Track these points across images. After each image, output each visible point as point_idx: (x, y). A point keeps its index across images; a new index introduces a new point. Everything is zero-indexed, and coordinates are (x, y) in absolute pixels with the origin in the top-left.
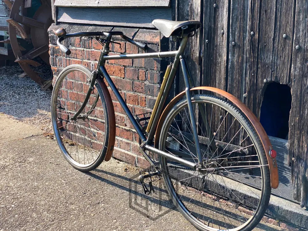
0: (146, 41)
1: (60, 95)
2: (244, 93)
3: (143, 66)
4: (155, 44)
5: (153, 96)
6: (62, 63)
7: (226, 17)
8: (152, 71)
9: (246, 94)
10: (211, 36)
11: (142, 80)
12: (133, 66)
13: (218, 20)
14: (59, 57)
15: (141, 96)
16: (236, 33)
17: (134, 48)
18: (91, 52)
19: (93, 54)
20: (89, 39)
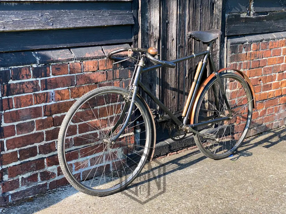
3: (118, 78)
8: (125, 80)
10: (165, 43)
12: (106, 80)
17: (108, 64)
18: (50, 80)
19: (52, 82)
20: (46, 66)
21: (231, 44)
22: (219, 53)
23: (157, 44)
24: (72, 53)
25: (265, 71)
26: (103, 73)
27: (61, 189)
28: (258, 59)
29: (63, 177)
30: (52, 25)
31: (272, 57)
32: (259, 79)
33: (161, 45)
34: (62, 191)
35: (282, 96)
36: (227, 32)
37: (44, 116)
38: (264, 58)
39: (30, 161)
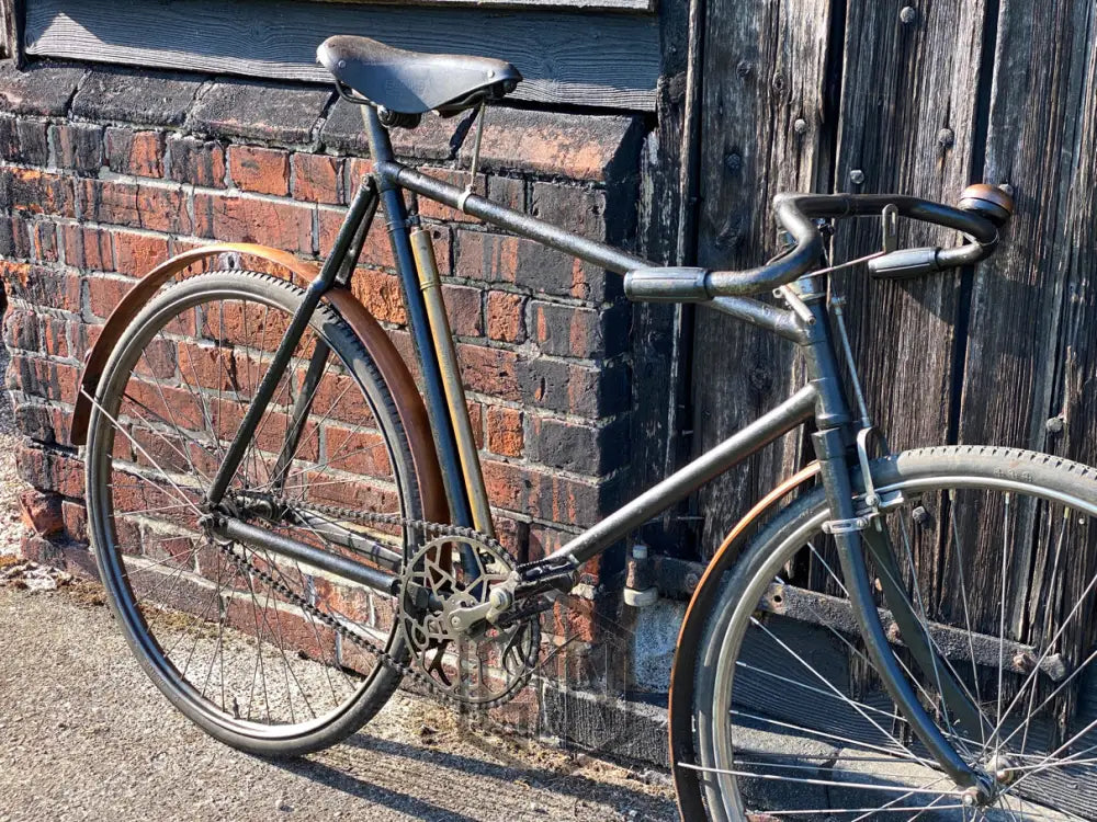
0: (531, 166)
1: (46, 389)
2: (1047, 411)
3: (511, 278)
4: (576, 181)
5: (564, 412)
6: (60, 243)
7: (971, 68)
8: (555, 302)
9: (1064, 416)
10: (879, 154)
11: (503, 339)
12: (452, 274)
13: (920, 81)
14: (42, 218)
15: (496, 408)
16: (1020, 145)
19: (231, 213)
20: (209, 143)
23: (809, 151)
37: (203, 337)
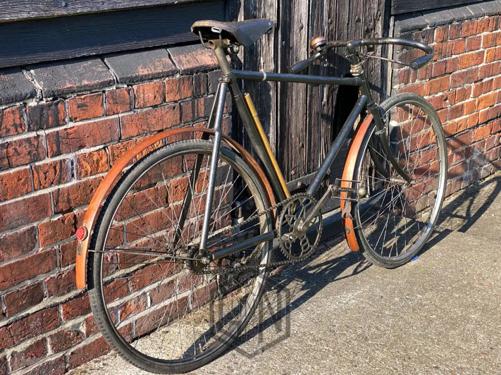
12: (180, 123)
17: (183, 87)
18: (65, 132)
19: (71, 136)
20: (56, 101)
21: (402, 32)
22: (380, 51)
23: (273, 39)
24: (109, 69)
25: (455, 81)
26: (174, 108)
27: (97, 365)
28: (445, 59)
29: (96, 338)
30: (66, 6)
31: (466, 53)
32: (445, 98)
33: (280, 39)
34: (99, 371)
35: (478, 125)
36: (394, 6)
37: (56, 213)
38: (454, 56)
39: (28, 315)
